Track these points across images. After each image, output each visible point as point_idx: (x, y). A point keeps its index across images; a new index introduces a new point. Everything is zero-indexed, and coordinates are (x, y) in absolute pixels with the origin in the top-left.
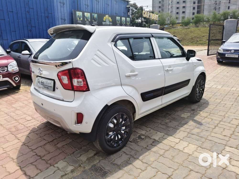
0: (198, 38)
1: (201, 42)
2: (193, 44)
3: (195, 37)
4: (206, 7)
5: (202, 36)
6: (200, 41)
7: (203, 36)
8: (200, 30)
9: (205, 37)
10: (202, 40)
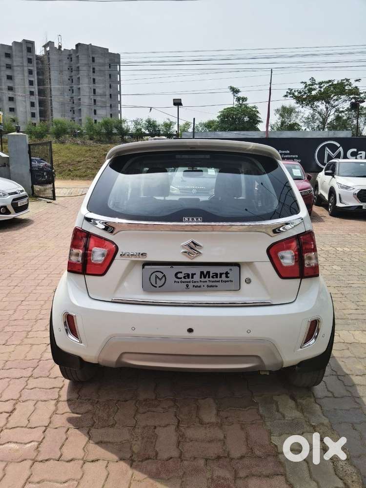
0: (69, 164)
1: (78, 173)
2: (62, 176)
3: (64, 162)
4: (55, 105)
5: (76, 161)
6: (75, 170)
7: (79, 162)
8: (69, 150)
9: (82, 163)
10: (78, 169)
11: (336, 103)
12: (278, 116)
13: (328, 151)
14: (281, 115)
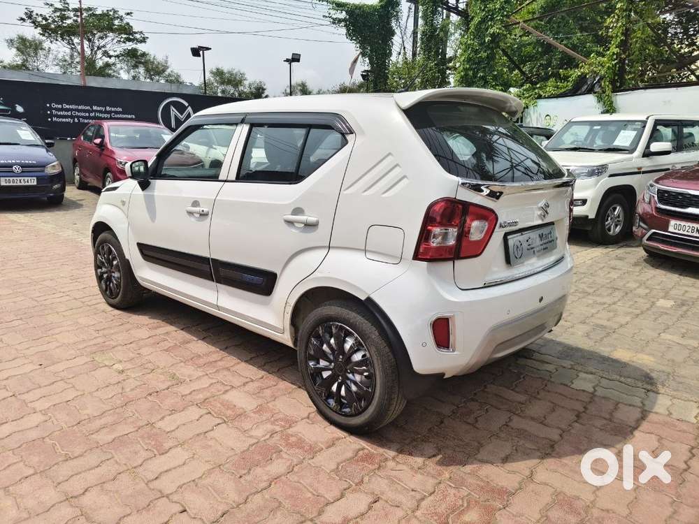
11: (102, 43)
12: (14, 51)
13: (174, 111)
14: (18, 49)
